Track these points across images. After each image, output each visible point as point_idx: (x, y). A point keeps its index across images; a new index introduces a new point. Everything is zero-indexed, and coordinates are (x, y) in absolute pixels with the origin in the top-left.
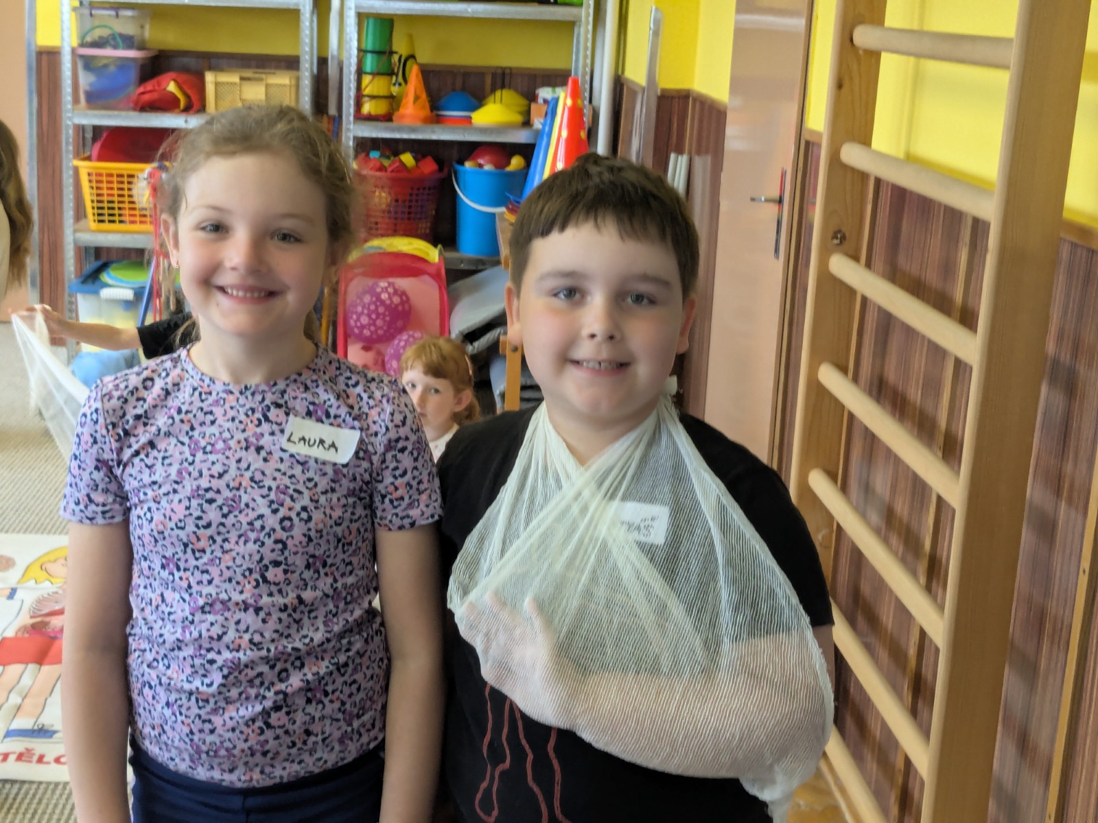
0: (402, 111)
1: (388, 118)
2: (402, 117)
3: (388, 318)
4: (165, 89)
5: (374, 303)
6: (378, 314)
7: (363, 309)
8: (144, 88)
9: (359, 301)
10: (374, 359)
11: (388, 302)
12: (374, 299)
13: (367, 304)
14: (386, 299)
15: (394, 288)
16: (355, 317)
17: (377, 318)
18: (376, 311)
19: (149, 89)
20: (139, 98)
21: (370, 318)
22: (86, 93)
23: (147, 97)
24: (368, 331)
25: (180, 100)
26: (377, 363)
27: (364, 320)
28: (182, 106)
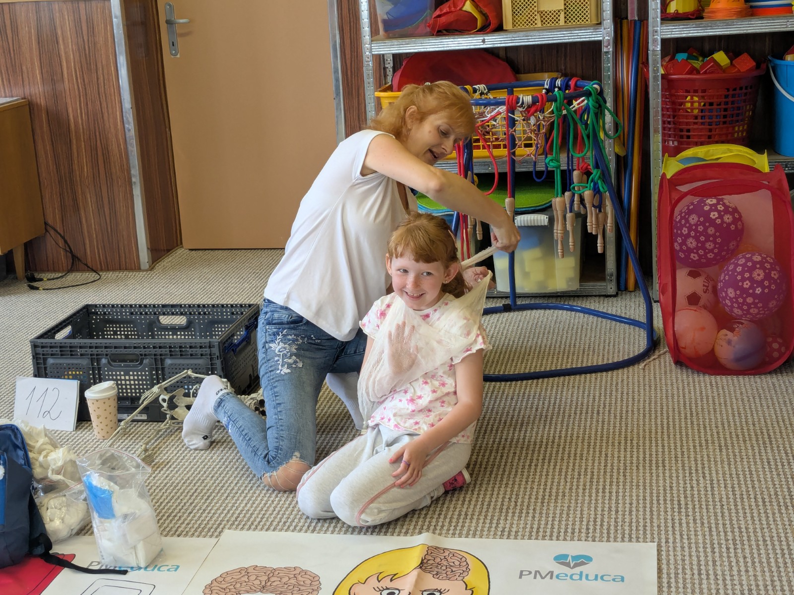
1: (697, 16)
3: (719, 240)
4: (461, 9)
5: (702, 224)
6: (707, 237)
7: (689, 231)
8: (441, 10)
9: (683, 222)
10: (704, 285)
11: (718, 221)
12: (702, 219)
13: (694, 225)
14: (717, 218)
15: (724, 205)
16: (679, 240)
17: (707, 240)
18: (705, 233)
19: (445, 11)
20: (436, 22)
21: (698, 240)
22: (385, 22)
23: (443, 19)
24: (696, 255)
25: (476, 19)
26: (707, 289)
27: (691, 243)
28: (479, 24)
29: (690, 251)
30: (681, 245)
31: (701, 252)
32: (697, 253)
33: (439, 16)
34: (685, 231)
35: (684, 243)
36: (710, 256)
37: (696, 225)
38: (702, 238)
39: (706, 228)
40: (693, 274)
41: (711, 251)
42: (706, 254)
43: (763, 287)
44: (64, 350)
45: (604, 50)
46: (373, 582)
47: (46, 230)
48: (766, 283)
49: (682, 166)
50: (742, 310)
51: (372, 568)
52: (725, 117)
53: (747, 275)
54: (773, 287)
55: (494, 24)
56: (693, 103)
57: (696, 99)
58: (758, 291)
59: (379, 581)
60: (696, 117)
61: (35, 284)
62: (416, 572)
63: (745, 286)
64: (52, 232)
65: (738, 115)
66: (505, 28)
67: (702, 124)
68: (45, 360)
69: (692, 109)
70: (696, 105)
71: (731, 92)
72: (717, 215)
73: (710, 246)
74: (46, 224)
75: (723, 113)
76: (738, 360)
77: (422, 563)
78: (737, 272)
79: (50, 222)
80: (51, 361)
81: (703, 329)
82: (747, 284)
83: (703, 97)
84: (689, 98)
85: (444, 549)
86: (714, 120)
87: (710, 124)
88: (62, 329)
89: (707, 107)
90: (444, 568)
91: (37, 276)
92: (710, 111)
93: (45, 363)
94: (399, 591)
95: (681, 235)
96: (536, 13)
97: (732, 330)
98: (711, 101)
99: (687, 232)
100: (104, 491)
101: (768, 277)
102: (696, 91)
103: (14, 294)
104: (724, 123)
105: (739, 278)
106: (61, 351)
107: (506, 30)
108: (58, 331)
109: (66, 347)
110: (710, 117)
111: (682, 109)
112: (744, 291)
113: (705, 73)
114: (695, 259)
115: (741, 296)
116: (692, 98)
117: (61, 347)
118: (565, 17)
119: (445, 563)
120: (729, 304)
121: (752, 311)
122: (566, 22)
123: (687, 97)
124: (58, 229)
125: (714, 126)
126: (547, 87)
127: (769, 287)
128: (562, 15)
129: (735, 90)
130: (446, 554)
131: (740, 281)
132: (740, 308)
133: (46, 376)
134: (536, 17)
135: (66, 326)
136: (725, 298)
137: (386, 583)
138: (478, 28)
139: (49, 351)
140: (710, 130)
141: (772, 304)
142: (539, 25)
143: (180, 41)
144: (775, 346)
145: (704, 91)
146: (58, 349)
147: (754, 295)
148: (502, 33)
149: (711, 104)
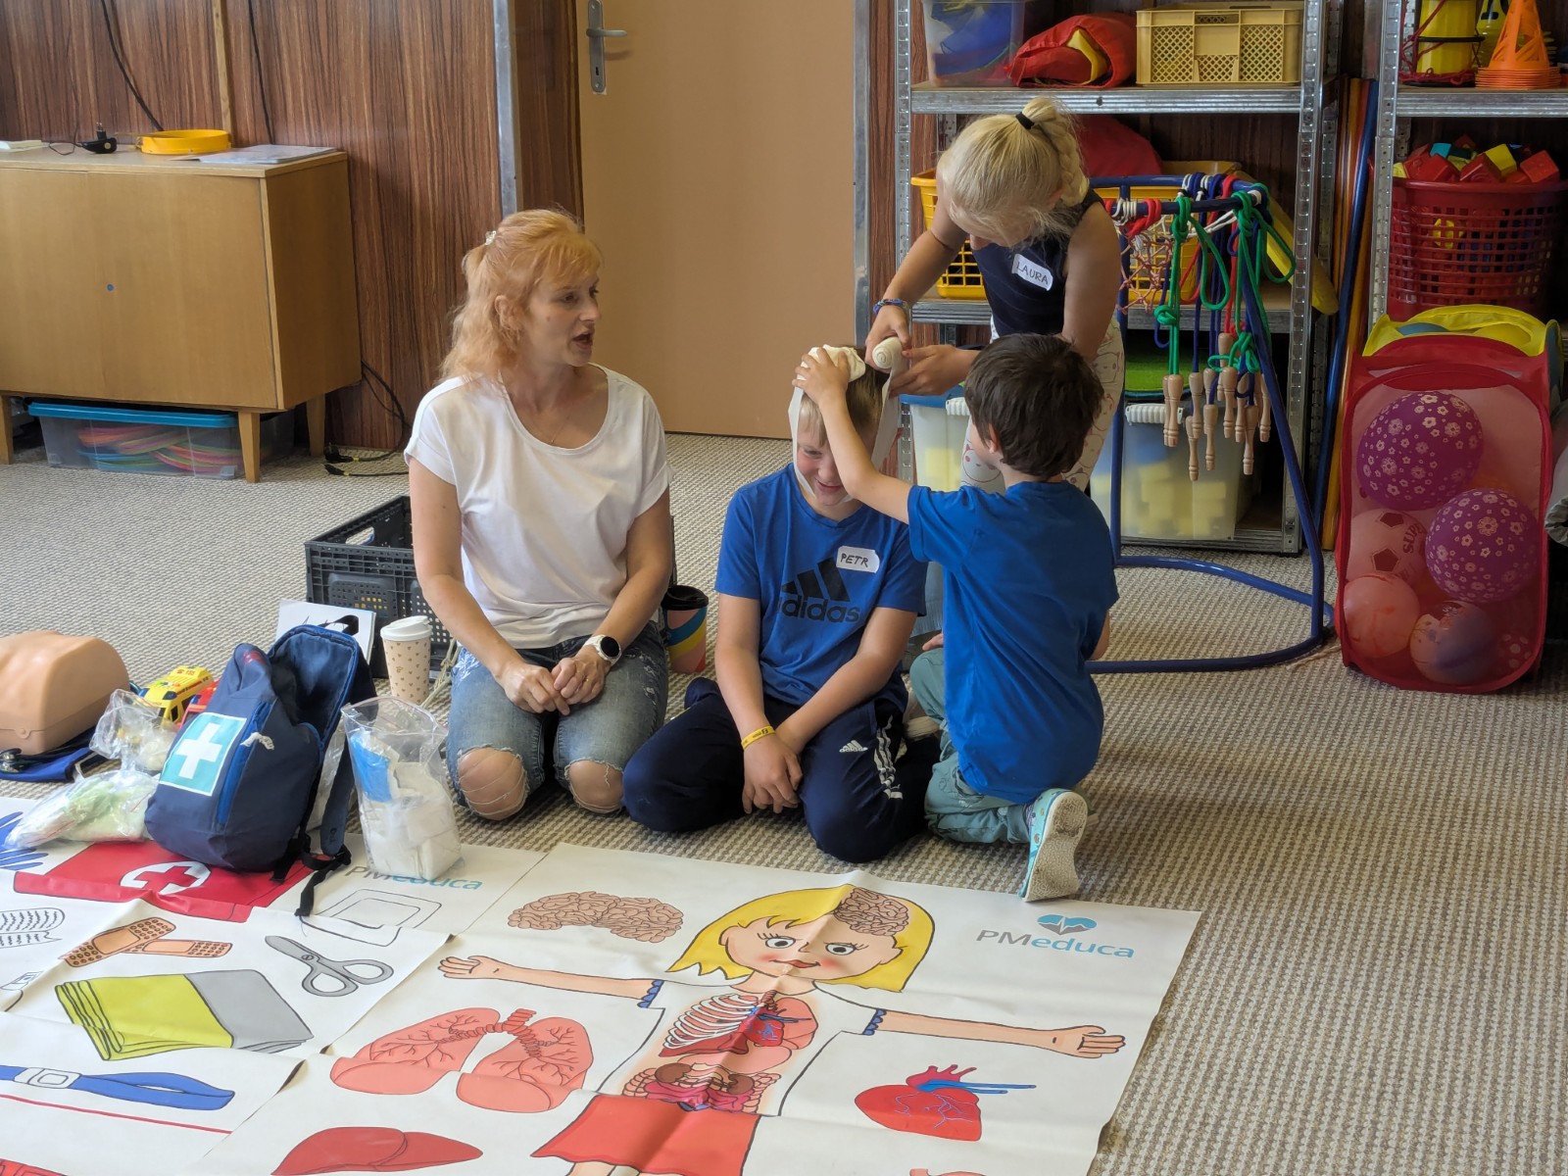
0: (1493, 65)
1: (1466, 80)
2: (1494, 76)
3: (1433, 465)
4: (1065, 44)
5: (1409, 435)
6: (1415, 456)
7: (1387, 446)
8: (1031, 45)
9: (1379, 430)
10: (1405, 539)
11: (1436, 433)
12: (1409, 428)
13: (1396, 436)
14: (1433, 428)
15: (1450, 407)
16: (1371, 460)
17: (1414, 464)
18: (1411, 451)
19: (1038, 46)
20: (1019, 63)
21: (1399, 463)
22: (937, 58)
23: (1033, 61)
24: (1395, 488)
25: (1090, 64)
26: (1410, 546)
27: (1389, 466)
28: (1094, 73)
29: (1386, 479)
30: (1373, 468)
31: (1404, 483)
32: (1397, 484)
33: (1028, 54)
34: (1380, 446)
35: (1377, 466)
36: (1419, 490)
37: (1399, 437)
38: (1407, 460)
39: (1413, 443)
40: (1390, 520)
41: (1420, 482)
42: (1411, 486)
43: (1494, 548)
44: (359, 563)
45: (1302, 130)
46: (761, 927)
47: (364, 376)
48: (1500, 541)
49: (1400, 336)
50: (1460, 584)
51: (765, 910)
52: (1499, 258)
53: (1468, 525)
54: (1511, 548)
55: (1118, 72)
56: (1444, 230)
57: (1451, 224)
58: (1485, 552)
59: (768, 927)
60: (1449, 256)
61: (338, 466)
62: (825, 919)
63: (1464, 543)
64: (373, 381)
65: (1523, 257)
66: (1138, 82)
67: (1460, 268)
68: (326, 575)
69: (1443, 241)
70: (1451, 234)
71: (1512, 217)
72: (1434, 423)
73: (1418, 472)
74: (364, 365)
75: (1495, 252)
76: (1447, 665)
77: (839, 908)
78: (1454, 519)
79: (371, 363)
80: (334, 578)
81: (1390, 610)
82: (1467, 541)
83: (1463, 222)
84: (1439, 222)
85: (878, 896)
86: (1479, 262)
87: (1472, 269)
88: (359, 530)
89: (1470, 239)
90: (871, 918)
91: (343, 452)
92: (1474, 246)
93: (325, 581)
94: (795, 941)
95: (1375, 452)
96: (1192, 59)
97: (1439, 615)
98: (1476, 229)
99: (1383, 448)
100: (377, 758)
101: (1503, 530)
102: (1450, 211)
103: (303, 478)
104: (1498, 269)
105: (1456, 528)
106: (351, 563)
107: (1141, 86)
108: (352, 533)
109: (359, 557)
110: (1473, 257)
111: (1428, 240)
112: (1462, 551)
113: (1468, 180)
114: (1395, 494)
115: (1456, 560)
116: (1444, 223)
117: (351, 557)
118: (1241, 70)
119: (874, 912)
120: (1439, 572)
121: (1474, 586)
122: (1241, 77)
123: (1435, 220)
124: (384, 379)
125: (1478, 273)
126: (1185, 187)
127: (1504, 548)
128: (1236, 63)
129: (1519, 212)
130: (880, 901)
131: (1457, 534)
132: (1455, 579)
133: (327, 602)
134: (1191, 66)
135: (365, 527)
136: (1433, 562)
137: (780, 930)
138: (1092, 79)
139: (333, 562)
140: (1472, 280)
141: (1509, 577)
142: (1196, 80)
143: (608, 67)
144: (1515, 649)
145: (1464, 212)
146: (347, 560)
147: (1477, 560)
148: (1131, 90)
149: (1476, 235)
